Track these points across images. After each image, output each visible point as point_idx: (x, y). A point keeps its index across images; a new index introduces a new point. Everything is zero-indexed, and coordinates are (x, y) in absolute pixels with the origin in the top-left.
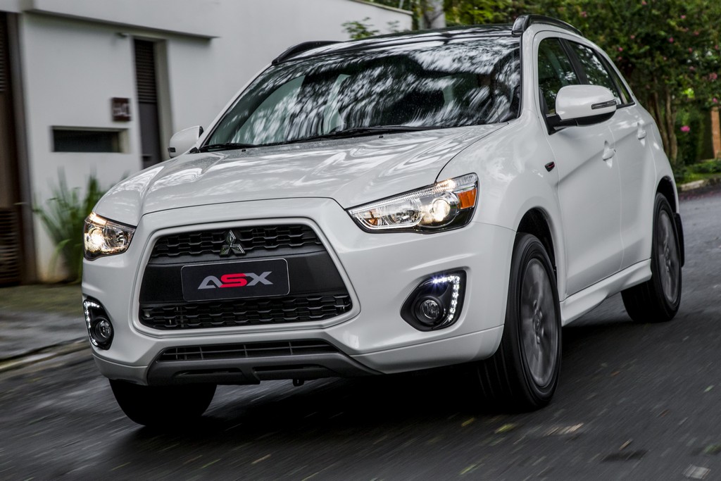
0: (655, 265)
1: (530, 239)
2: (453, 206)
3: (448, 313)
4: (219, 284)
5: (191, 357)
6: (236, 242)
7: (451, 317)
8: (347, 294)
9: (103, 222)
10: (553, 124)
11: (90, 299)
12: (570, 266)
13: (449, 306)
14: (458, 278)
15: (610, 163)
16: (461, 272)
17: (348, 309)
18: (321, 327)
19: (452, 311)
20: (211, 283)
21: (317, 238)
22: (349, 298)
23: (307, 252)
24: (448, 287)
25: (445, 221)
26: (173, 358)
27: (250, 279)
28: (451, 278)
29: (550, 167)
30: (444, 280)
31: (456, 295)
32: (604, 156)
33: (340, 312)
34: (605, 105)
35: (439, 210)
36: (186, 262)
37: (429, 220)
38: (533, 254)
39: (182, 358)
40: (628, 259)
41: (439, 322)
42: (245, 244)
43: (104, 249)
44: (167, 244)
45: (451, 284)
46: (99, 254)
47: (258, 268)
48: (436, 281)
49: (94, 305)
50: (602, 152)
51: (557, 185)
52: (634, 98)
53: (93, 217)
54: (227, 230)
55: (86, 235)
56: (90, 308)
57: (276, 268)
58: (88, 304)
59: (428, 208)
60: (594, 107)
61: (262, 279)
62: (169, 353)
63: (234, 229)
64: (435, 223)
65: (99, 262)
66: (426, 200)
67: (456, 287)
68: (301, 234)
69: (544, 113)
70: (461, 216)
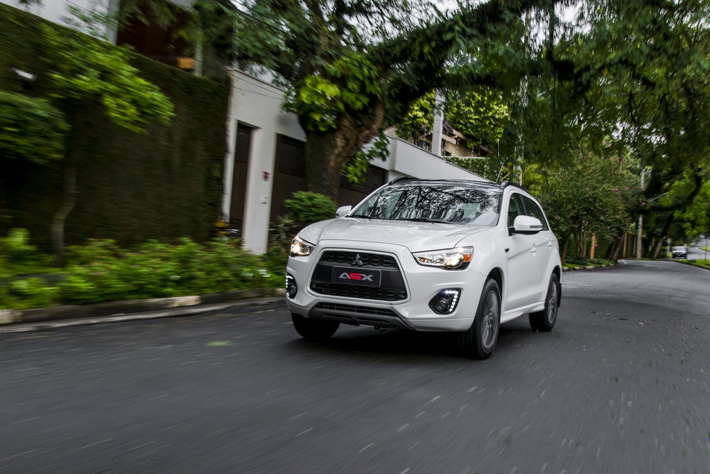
0: (546, 304)
1: (492, 281)
2: (461, 260)
3: (450, 308)
4: (349, 277)
5: (330, 308)
6: (359, 259)
7: (451, 310)
8: (406, 291)
9: (301, 241)
10: (512, 232)
11: (289, 274)
12: (509, 296)
13: (451, 304)
14: (457, 293)
15: (534, 254)
16: (459, 290)
17: (405, 298)
18: (391, 304)
19: (452, 307)
20: (345, 276)
21: (396, 264)
22: (406, 293)
23: (392, 269)
24: (452, 296)
25: (456, 266)
26: (322, 307)
27: (363, 277)
28: (454, 292)
29: (507, 250)
30: (451, 292)
31: (455, 300)
32: (532, 250)
33: (401, 299)
34: (537, 227)
35: (454, 261)
36: (336, 265)
37: (448, 264)
38: (493, 288)
39: (326, 308)
40: (535, 299)
41: (445, 311)
42: (363, 261)
43: (299, 253)
44: (329, 255)
45: (454, 295)
46: (297, 255)
47: (367, 273)
48: (447, 292)
49: (290, 277)
50: (531, 249)
51: (509, 259)
52: (549, 228)
53: (297, 238)
54: (357, 253)
55: (292, 245)
56: (288, 279)
57: (376, 274)
58: (288, 277)
59: (448, 258)
60: (531, 227)
61: (368, 278)
62: (321, 305)
63: (360, 253)
64: (451, 266)
65: (297, 258)
66: (448, 255)
67: (456, 297)
68: (389, 261)
69: (509, 225)
70: (463, 265)
